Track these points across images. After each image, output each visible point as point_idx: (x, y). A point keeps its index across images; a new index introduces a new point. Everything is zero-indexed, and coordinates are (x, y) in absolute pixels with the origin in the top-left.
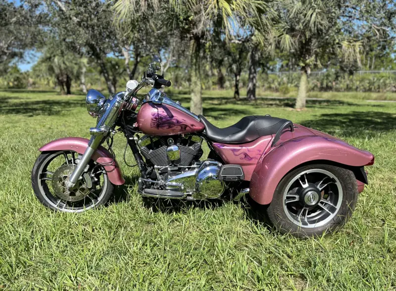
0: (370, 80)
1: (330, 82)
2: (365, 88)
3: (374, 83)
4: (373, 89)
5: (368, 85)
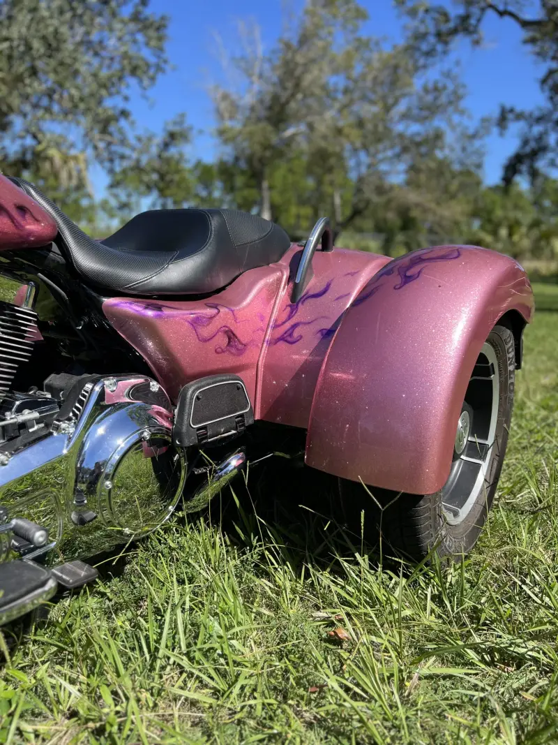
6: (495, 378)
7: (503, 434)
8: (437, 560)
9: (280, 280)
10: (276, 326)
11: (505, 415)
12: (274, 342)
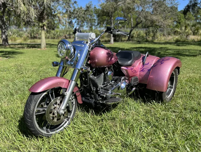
0: (53, 33)
1: (35, 34)
2: (52, 37)
3: (55, 34)
4: (55, 38)
5: (53, 36)
6: (175, 76)
7: (176, 85)
8: (165, 102)
9: (141, 62)
10: (141, 69)
11: (176, 82)
12: (140, 71)
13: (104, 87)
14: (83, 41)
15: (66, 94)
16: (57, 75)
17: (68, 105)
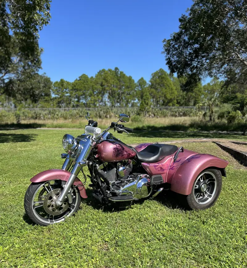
9: (172, 158)
10: (170, 166)
12: (169, 169)
13: (117, 184)
14: (88, 136)
15: (64, 187)
16: (63, 168)
17: (66, 197)
